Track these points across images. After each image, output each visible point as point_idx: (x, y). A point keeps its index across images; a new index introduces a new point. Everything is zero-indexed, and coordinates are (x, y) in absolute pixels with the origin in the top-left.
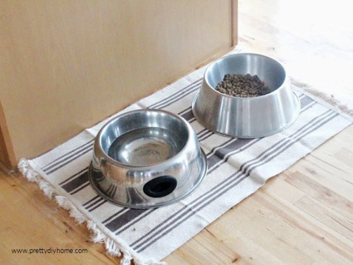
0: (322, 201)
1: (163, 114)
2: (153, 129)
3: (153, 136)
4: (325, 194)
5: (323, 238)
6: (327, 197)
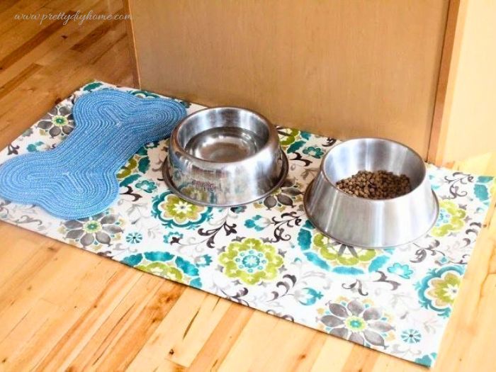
0: (156, 297)
5: (95, 307)
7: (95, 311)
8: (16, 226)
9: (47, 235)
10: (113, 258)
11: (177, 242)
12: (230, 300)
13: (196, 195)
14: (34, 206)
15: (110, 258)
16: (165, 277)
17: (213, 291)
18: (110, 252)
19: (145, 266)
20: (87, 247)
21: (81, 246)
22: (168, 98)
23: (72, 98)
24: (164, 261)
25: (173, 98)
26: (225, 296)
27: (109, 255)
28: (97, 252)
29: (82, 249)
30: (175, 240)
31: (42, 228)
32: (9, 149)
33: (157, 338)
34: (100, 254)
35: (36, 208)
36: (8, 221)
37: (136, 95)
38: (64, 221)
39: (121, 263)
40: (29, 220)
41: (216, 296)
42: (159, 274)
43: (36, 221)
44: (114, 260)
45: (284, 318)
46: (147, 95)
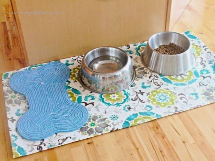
0: (152, 130)
1: (118, 50)
2: (112, 57)
3: (112, 60)
4: (155, 127)
5: (138, 149)
6: (156, 129)
7: (140, 150)
8: (62, 146)
9: (81, 140)
10: (118, 129)
11: (131, 108)
12: (175, 114)
13: (112, 89)
14: (56, 134)
15: (117, 130)
16: (145, 122)
17: (167, 115)
18: (114, 128)
19: (133, 123)
20: (103, 132)
21: (100, 134)
22: (47, 63)
23: (5, 85)
24: (137, 117)
25: (49, 62)
26: (173, 114)
27: (115, 129)
28: (109, 131)
29: (102, 135)
30: (129, 108)
31: (74, 139)
32: (10, 120)
33: (173, 142)
34: (111, 131)
35: (58, 134)
36: (55, 146)
37: (31, 69)
38: (79, 130)
39: (123, 129)
40: (64, 140)
41: (169, 116)
42: (142, 123)
43: (67, 138)
44: (119, 130)
45: (198, 107)
46: (36, 67)
